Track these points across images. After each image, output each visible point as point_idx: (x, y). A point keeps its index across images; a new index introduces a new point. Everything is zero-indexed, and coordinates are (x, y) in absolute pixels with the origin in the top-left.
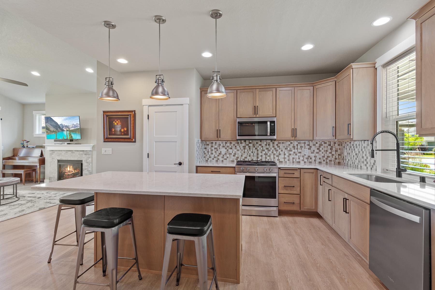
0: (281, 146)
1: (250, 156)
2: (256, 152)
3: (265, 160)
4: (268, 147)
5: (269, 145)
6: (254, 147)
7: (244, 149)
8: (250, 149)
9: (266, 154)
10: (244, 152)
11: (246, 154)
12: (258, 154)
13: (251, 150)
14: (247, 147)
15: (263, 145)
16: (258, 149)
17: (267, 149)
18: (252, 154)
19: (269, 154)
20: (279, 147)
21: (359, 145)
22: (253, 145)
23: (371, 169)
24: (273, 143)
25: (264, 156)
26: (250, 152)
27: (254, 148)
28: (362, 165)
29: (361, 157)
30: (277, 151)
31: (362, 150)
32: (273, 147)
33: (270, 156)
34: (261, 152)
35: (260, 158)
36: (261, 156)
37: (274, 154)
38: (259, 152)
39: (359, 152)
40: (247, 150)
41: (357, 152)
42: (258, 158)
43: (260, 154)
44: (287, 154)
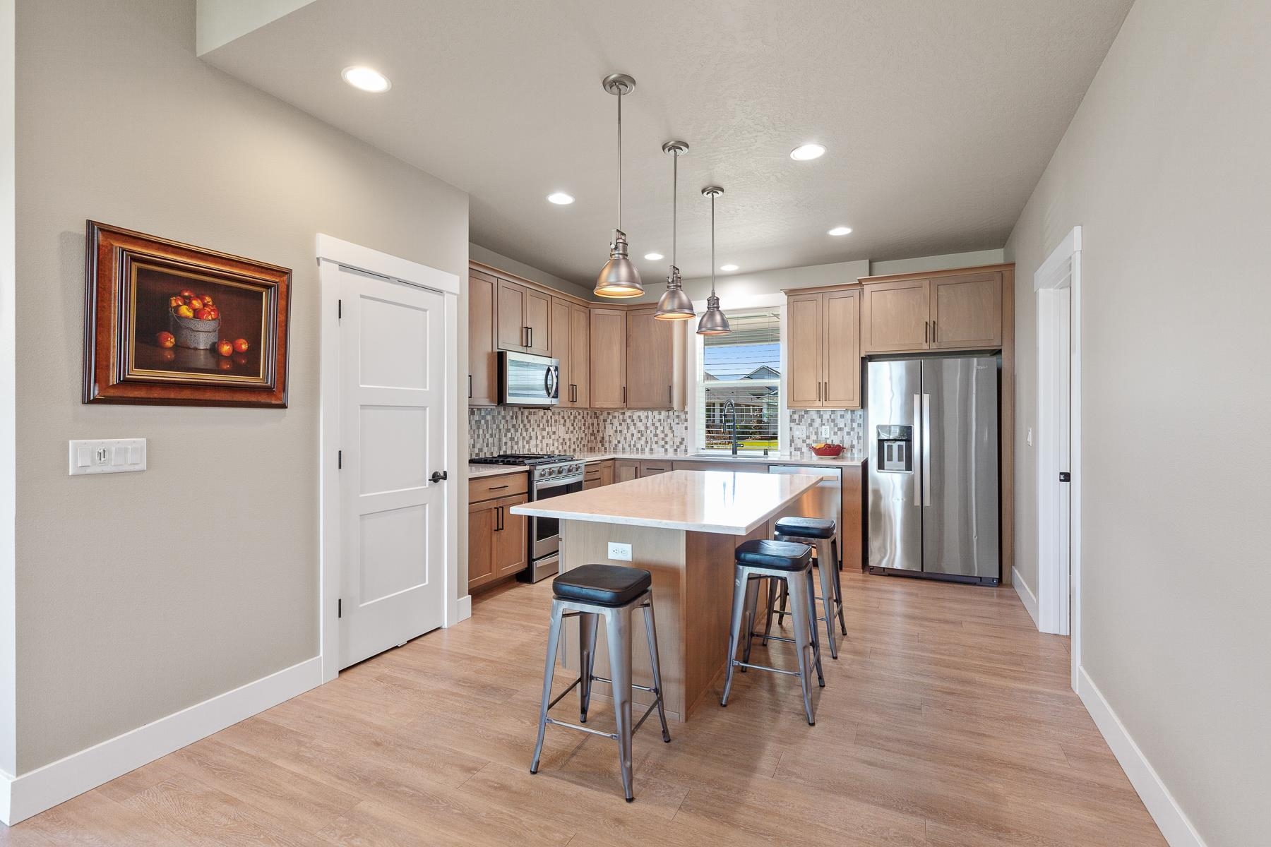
0: (532, 418)
1: (487, 446)
2: (497, 436)
3: (510, 453)
4: (515, 421)
5: (516, 418)
6: (494, 423)
7: (478, 428)
8: (487, 427)
9: (512, 439)
10: (478, 436)
11: (481, 440)
12: (500, 440)
13: (490, 432)
14: (483, 422)
15: (508, 418)
16: (501, 427)
17: (514, 426)
18: (491, 440)
19: (516, 439)
20: (529, 422)
21: (647, 417)
22: (493, 417)
23: (676, 450)
24: (522, 413)
25: (509, 444)
26: (488, 436)
27: (495, 426)
28: (654, 446)
29: (652, 435)
30: (527, 430)
31: (653, 424)
32: (522, 421)
33: (517, 443)
34: (506, 436)
35: (504, 448)
36: (506, 443)
37: (524, 438)
38: (503, 432)
39: (647, 428)
40: (483, 430)
41: (642, 428)
42: (500, 449)
43: (504, 440)
44: (540, 438)
